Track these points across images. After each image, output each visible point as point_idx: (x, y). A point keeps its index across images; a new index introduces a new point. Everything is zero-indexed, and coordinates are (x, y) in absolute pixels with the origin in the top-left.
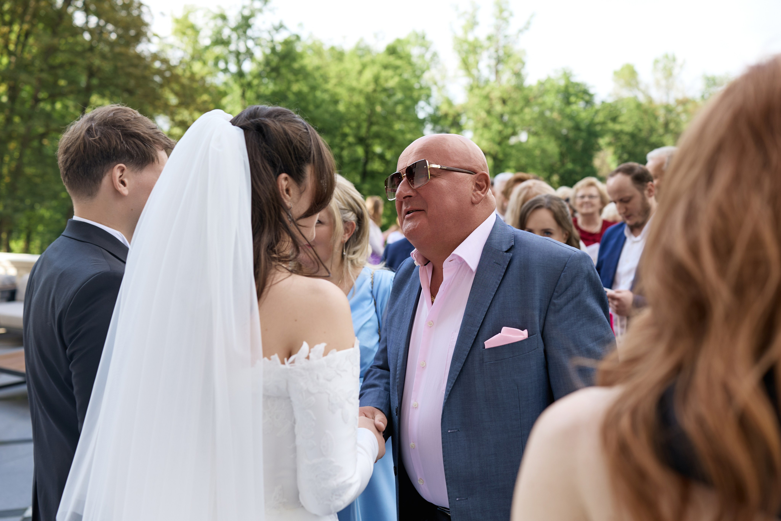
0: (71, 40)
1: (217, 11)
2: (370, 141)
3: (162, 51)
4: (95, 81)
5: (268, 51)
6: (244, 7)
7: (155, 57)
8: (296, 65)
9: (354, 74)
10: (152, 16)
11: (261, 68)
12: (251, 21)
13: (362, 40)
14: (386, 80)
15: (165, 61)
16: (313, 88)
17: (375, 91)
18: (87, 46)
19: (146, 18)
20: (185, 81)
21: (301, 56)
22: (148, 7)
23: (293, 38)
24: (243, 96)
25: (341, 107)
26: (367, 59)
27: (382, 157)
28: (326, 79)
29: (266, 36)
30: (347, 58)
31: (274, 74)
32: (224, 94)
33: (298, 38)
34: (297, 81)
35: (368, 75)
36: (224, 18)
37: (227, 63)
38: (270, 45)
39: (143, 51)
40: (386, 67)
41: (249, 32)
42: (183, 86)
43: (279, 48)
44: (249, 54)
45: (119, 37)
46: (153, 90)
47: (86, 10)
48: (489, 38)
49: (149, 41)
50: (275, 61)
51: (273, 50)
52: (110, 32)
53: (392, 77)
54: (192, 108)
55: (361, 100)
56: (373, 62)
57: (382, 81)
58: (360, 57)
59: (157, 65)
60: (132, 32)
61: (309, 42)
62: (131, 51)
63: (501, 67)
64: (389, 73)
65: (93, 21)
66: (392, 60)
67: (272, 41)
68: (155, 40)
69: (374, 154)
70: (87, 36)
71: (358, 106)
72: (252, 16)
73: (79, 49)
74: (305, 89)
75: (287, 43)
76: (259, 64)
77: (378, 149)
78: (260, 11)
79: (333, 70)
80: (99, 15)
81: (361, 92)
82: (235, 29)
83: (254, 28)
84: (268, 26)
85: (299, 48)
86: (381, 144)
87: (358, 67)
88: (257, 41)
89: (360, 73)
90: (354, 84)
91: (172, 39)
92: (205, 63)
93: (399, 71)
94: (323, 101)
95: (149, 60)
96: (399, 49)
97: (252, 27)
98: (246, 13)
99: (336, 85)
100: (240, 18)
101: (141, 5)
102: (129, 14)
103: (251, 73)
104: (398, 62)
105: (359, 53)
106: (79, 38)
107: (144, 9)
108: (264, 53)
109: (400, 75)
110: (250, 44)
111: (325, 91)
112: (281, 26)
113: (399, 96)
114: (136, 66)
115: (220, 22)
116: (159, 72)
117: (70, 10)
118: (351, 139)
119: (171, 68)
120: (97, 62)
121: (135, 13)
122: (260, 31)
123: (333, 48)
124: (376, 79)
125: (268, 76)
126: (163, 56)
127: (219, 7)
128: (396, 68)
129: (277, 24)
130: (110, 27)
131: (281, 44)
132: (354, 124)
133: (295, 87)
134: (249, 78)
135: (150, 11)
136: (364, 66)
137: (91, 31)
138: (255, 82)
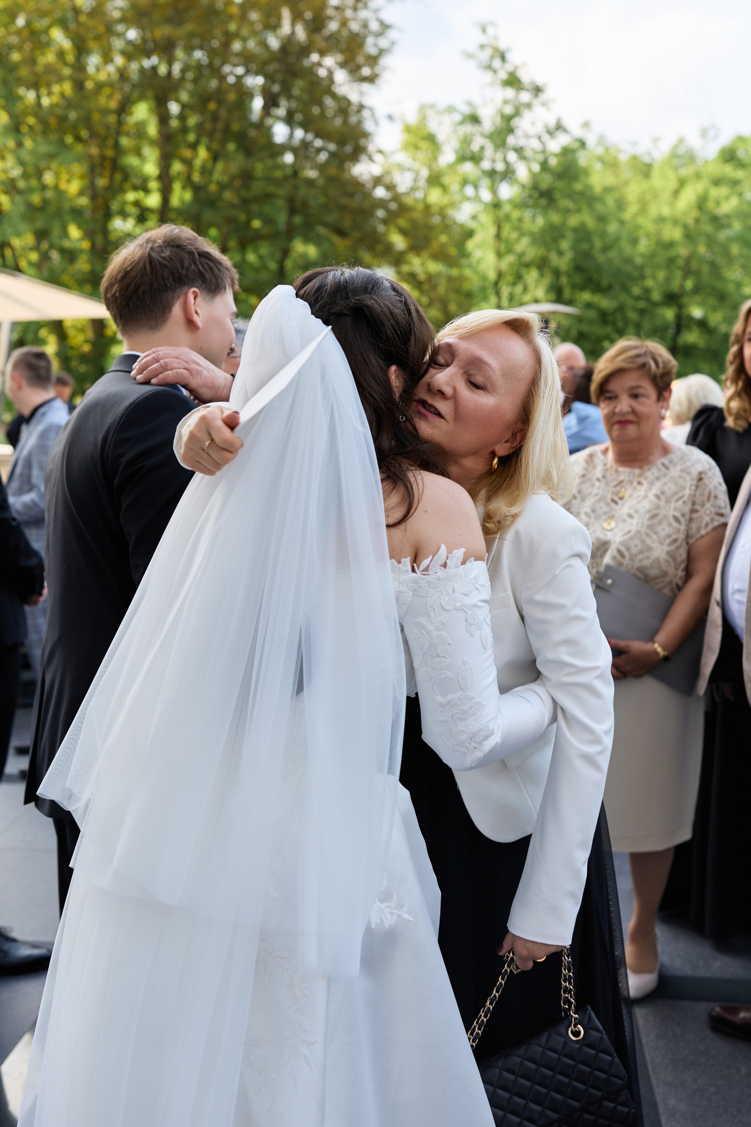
0: (270, 162)
1: (466, 110)
2: (685, 300)
3: (387, 173)
4: (298, 220)
5: (536, 168)
6: (506, 102)
7: (377, 181)
8: (578, 187)
9: (666, 196)
10: (376, 122)
11: (527, 193)
12: (515, 122)
13: (681, 141)
14: (718, 203)
15: (390, 187)
16: (602, 219)
17: (697, 221)
18: (289, 171)
19: (369, 126)
20: (417, 215)
21: (586, 172)
22: (371, 109)
23: (576, 145)
24: (498, 236)
25: (642, 248)
26: (688, 171)
27: (703, 324)
28: (621, 205)
29: (535, 144)
30: (656, 173)
31: (543, 202)
32: (469, 234)
33: (583, 144)
34: (579, 211)
35: (689, 197)
36: (474, 119)
37: (476, 187)
38: (541, 157)
39: (361, 175)
40: (717, 182)
41: (511, 140)
42: (414, 222)
43: (553, 162)
44: (510, 172)
45: (333, 155)
46: (374, 231)
47: (289, 120)
49: (371, 159)
50: (546, 181)
51: (545, 165)
52: (319, 150)
53: (727, 198)
54: (425, 254)
55: (676, 234)
56: (698, 176)
57: (710, 205)
58: (676, 168)
59: (380, 193)
60: (348, 149)
61: (599, 151)
62: (346, 175)
64: (723, 191)
65: (299, 134)
66: (729, 170)
67: (544, 152)
68: (378, 158)
69: (691, 319)
70: (289, 158)
71: (670, 245)
72: (517, 113)
73: (278, 174)
74: (590, 223)
75: (566, 151)
76: (523, 186)
77: (697, 312)
78: (528, 106)
79: (634, 191)
80: (306, 126)
81: (675, 222)
82: (490, 137)
83: (519, 132)
84: (539, 128)
85: (582, 159)
86: (702, 304)
87: (673, 184)
88: (521, 152)
89: (676, 193)
90: (666, 211)
91: (402, 158)
92: (444, 188)
93: (738, 188)
94: (617, 239)
95: (369, 185)
96: (741, 153)
97: (515, 131)
98: (509, 110)
99: (636, 214)
100: (498, 120)
101: (361, 107)
102: (345, 122)
103: (510, 201)
104: (740, 174)
105: (676, 162)
106: (279, 160)
107: (366, 113)
108: (530, 170)
109: (740, 195)
111: (622, 223)
112: (559, 127)
113: (737, 226)
114: (351, 195)
115: (469, 128)
116: (382, 203)
117: (269, 121)
118: (656, 296)
119: (396, 198)
120: (303, 192)
121: (353, 119)
122: (527, 136)
123: (635, 158)
124: (701, 203)
125: (535, 206)
126: (387, 180)
127: (469, 103)
128: (735, 183)
129: (552, 123)
130: (318, 143)
131: (556, 155)
132: (660, 274)
133: (574, 220)
134: (507, 208)
135: (373, 115)
136: (682, 183)
137: (295, 151)
138: (516, 214)
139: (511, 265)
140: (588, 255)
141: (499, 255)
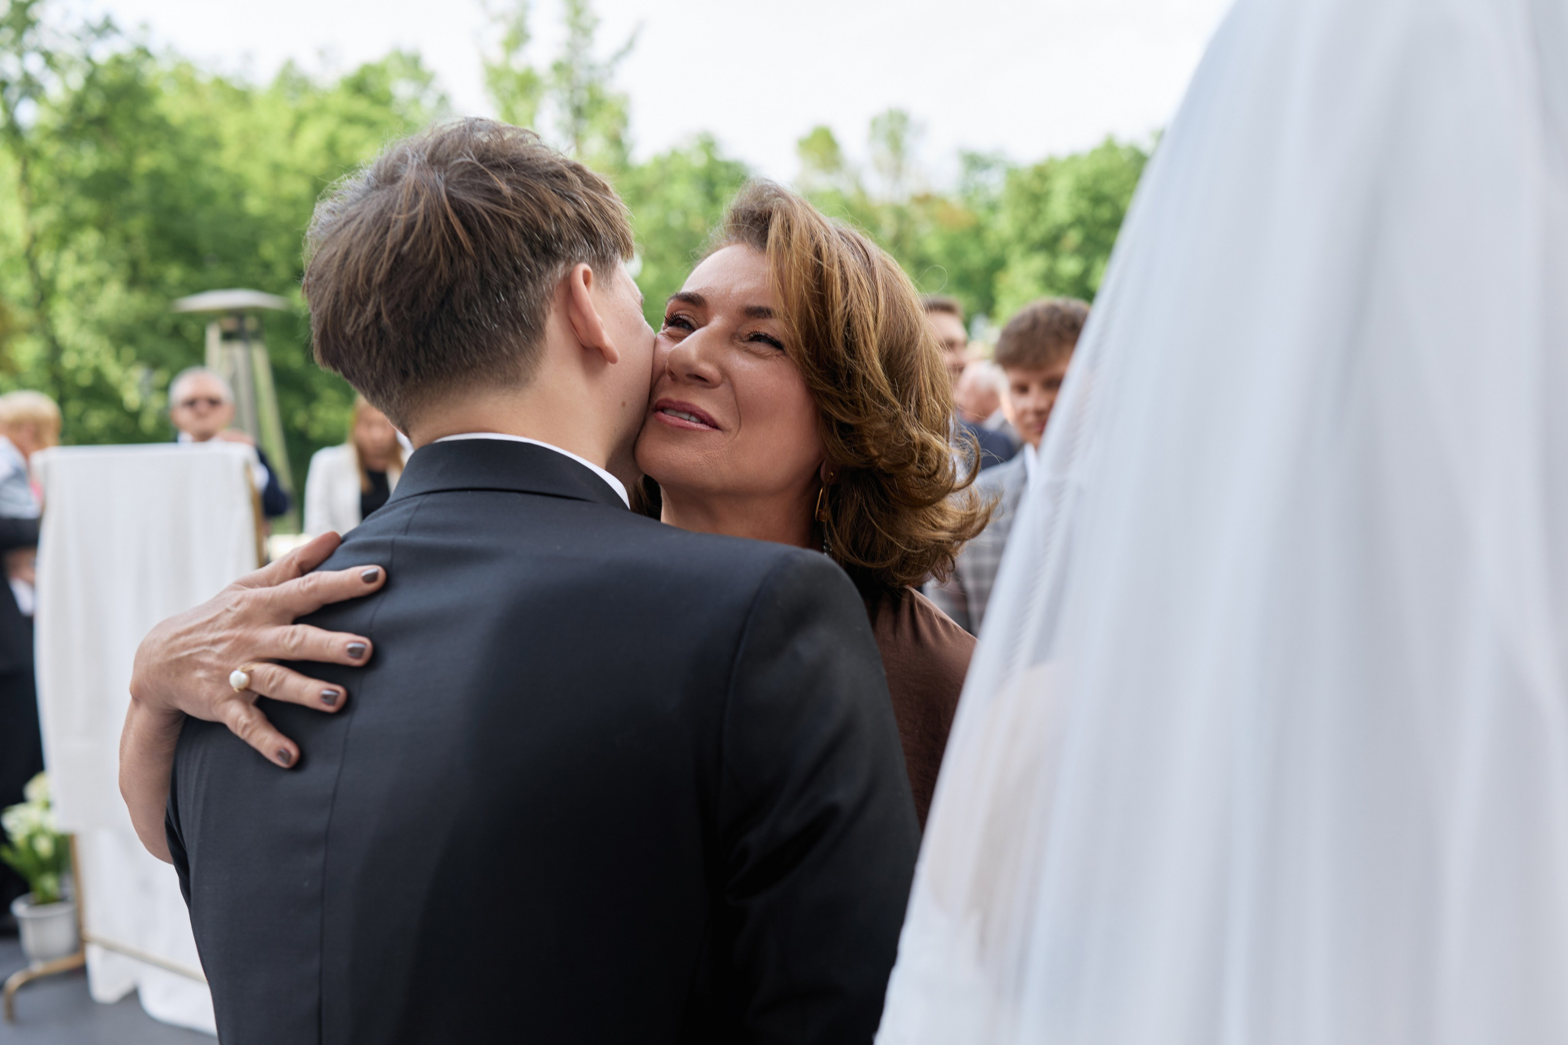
5: (77, 83)
8: (147, 114)
9: (279, 135)
11: (65, 118)
12: (34, 12)
13: (290, 64)
14: (352, 150)
16: (189, 164)
17: (328, 169)
21: (155, 93)
23: (136, 55)
24: (25, 179)
25: (254, 205)
26: (306, 103)
28: (213, 143)
29: (72, 48)
30: (259, 103)
31: (96, 132)
33: (144, 53)
34: (152, 147)
35: (312, 136)
38: (84, 67)
40: (349, 120)
43: (105, 75)
44: (31, 88)
48: (558, 68)
50: (95, 105)
51: (91, 80)
53: (365, 143)
56: (321, 110)
57: (343, 150)
58: (290, 99)
61: (173, 65)
63: (586, 125)
64: (358, 133)
66: (361, 106)
67: (89, 59)
71: (292, 201)
74: (170, 165)
75: (121, 63)
76: (57, 109)
79: (230, 125)
81: (299, 172)
83: (42, 27)
84: (75, 24)
85: (151, 76)
87: (287, 120)
88: (49, 59)
89: (294, 132)
90: (282, 156)
93: (377, 130)
94: (215, 192)
96: (373, 83)
97: (37, 24)
99: (239, 157)
103: (41, 128)
104: (376, 113)
105: (288, 89)
108: (67, 89)
109: (383, 141)
110: (34, 64)
111: (217, 170)
112: (108, 26)
122: (58, 36)
124: (331, 146)
128: (372, 123)
129: (96, 20)
131: (109, 65)
132: (285, 240)
133: (145, 162)
134: (34, 139)
136: (300, 120)
138: (52, 149)
139: (51, 226)
140: (174, 211)
141: (31, 208)
